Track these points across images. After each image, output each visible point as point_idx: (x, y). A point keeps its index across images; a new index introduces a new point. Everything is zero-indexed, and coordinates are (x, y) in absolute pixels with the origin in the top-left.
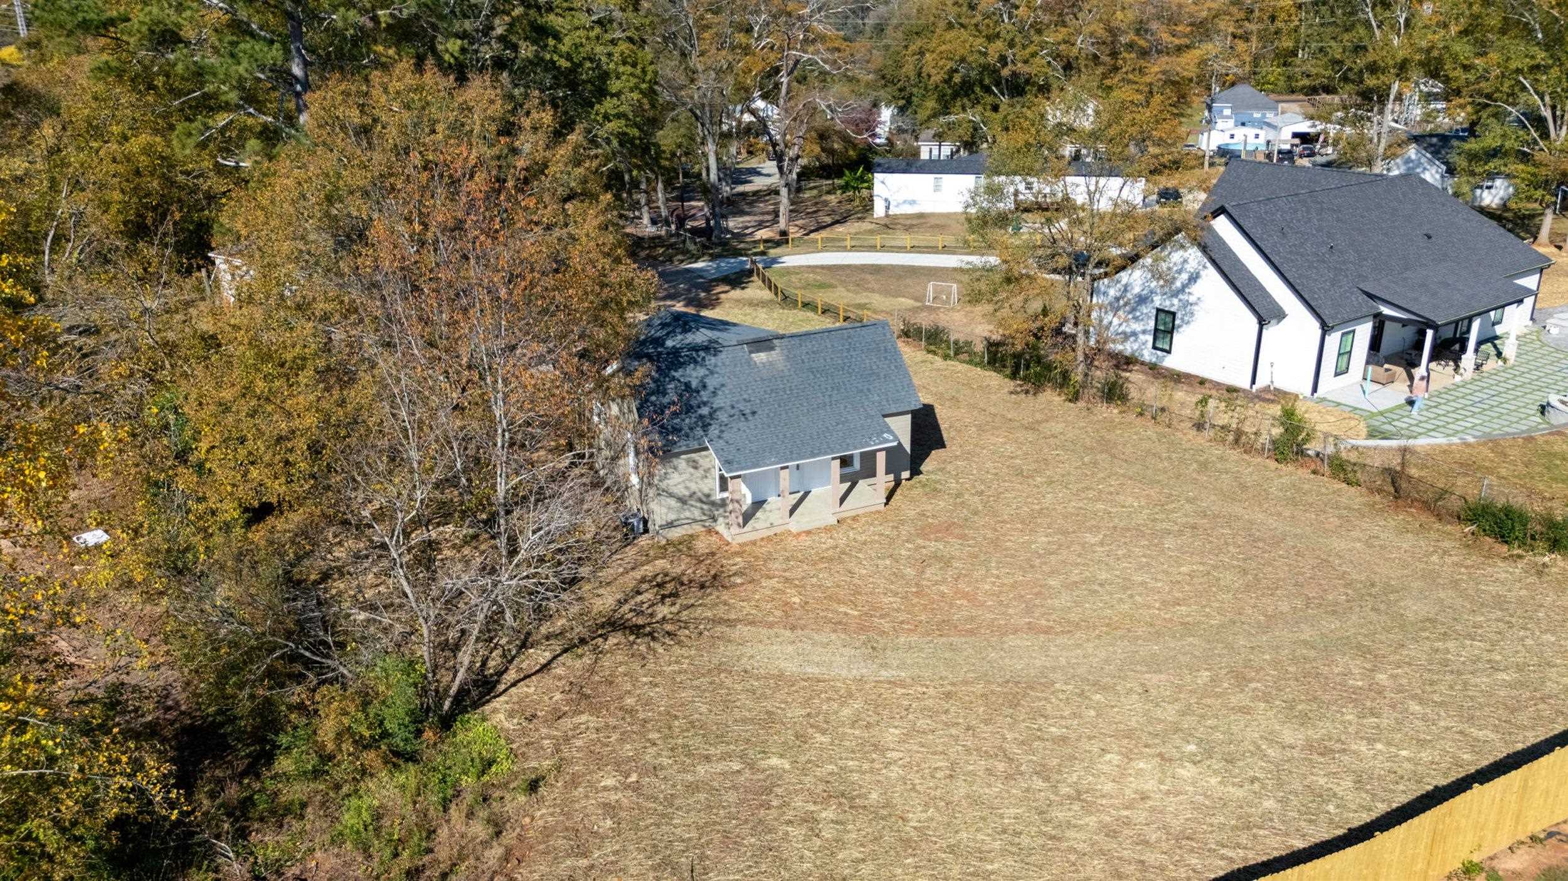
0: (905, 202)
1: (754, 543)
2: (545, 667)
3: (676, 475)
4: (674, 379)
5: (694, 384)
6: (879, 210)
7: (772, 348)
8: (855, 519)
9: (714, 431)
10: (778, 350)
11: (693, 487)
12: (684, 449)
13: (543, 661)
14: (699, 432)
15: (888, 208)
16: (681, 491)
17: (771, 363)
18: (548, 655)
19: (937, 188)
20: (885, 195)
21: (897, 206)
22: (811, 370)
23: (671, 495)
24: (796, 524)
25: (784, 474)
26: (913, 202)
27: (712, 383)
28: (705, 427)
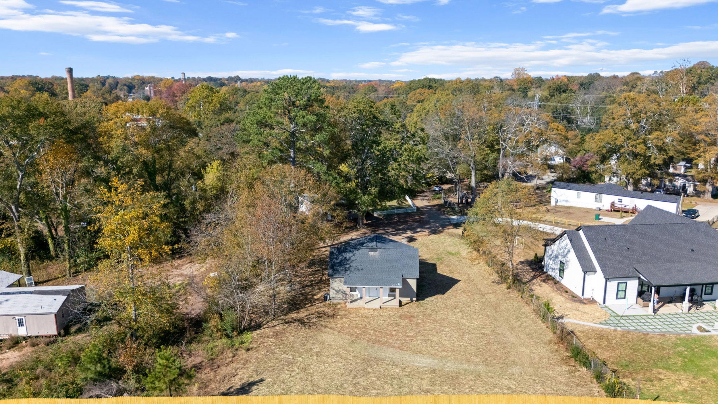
0: (563, 200)
1: (352, 309)
2: (275, 326)
3: (335, 283)
4: (342, 255)
5: (347, 258)
6: (553, 203)
7: (376, 251)
8: (387, 308)
9: (348, 272)
10: (378, 252)
11: (340, 288)
12: (337, 276)
13: (275, 324)
14: (343, 272)
15: (557, 202)
16: (336, 288)
17: (374, 256)
18: (277, 323)
19: (578, 197)
20: (556, 197)
21: (560, 202)
22: (386, 260)
23: (334, 289)
24: (367, 306)
25: (364, 289)
26: (567, 201)
27: (352, 258)
28: (346, 271)
